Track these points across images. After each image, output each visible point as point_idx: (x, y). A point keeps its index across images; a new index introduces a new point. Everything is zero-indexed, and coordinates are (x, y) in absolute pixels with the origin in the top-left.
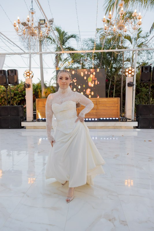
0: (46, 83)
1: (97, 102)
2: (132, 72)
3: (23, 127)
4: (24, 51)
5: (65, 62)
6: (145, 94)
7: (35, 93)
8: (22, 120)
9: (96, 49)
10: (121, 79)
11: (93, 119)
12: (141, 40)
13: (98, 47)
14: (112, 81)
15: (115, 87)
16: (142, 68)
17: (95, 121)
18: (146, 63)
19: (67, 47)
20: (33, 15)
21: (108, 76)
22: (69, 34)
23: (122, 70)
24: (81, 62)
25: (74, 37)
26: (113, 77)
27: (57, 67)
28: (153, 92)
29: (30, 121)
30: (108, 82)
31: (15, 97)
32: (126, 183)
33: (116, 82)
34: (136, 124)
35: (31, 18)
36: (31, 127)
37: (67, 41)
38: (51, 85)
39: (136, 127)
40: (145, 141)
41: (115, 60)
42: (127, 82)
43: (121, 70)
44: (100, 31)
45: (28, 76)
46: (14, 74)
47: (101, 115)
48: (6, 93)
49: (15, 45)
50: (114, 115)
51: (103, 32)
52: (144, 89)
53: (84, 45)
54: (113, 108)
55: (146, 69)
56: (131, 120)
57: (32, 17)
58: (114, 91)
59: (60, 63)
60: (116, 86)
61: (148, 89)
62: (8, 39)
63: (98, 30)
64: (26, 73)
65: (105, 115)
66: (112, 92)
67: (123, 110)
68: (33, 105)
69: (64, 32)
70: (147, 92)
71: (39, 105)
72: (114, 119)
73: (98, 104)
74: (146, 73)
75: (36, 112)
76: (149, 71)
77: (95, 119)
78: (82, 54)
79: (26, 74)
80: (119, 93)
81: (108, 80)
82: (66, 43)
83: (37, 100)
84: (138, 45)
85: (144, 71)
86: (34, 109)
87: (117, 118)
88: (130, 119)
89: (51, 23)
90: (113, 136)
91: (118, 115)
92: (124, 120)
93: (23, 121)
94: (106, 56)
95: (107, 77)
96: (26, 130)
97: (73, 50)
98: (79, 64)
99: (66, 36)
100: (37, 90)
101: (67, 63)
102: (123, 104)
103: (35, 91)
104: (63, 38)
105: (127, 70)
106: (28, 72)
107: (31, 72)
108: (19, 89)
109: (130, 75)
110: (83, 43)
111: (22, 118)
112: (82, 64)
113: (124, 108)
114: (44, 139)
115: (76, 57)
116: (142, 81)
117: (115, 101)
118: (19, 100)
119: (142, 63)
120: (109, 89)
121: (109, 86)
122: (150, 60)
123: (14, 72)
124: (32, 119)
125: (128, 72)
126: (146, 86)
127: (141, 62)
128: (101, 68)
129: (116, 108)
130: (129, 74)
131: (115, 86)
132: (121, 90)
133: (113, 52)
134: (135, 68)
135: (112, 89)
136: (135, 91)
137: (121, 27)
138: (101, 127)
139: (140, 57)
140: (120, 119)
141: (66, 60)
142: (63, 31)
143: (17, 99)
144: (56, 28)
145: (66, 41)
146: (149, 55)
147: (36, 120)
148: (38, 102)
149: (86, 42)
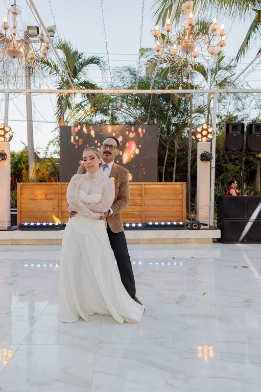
0: (39, 151)
1: (142, 191)
2: (208, 133)
5: (78, 110)
6: (234, 175)
7: (16, 171)
9: (140, 88)
10: (187, 147)
11: (134, 225)
12: (223, 74)
13: (144, 85)
14: (170, 150)
15: (175, 162)
16: (227, 125)
17: (137, 228)
18: (232, 118)
19: (82, 80)
20: (15, 18)
21: (163, 141)
22: (87, 56)
23: (189, 129)
24: (110, 112)
25: (95, 63)
26: (173, 143)
27: (62, 120)
28: (247, 173)
29: (4, 229)
30: (163, 152)
32: (200, 355)
33: (179, 151)
34: (217, 234)
35: (11, 23)
36: (5, 242)
37: (82, 70)
38: (48, 156)
39: (217, 239)
40: (236, 267)
41: (176, 109)
42: (199, 153)
43: (187, 129)
44: (147, 53)
45: (2, 136)
47: (149, 217)
50: (175, 217)
51: (151, 57)
52: (230, 166)
53: (115, 79)
54: (172, 202)
55: (234, 129)
56: (208, 227)
57: (14, 20)
58: (175, 168)
59: (68, 111)
60: (178, 160)
61: (238, 167)
63: (142, 51)
65: (158, 217)
66: (171, 171)
67: (192, 206)
68: (11, 195)
69: (76, 52)
70: (238, 172)
71: (23, 196)
72: (175, 223)
73: (143, 195)
74: (235, 135)
75: (16, 211)
76: (239, 133)
77: (137, 224)
78: (112, 97)
80: (185, 174)
81: (162, 148)
82: (80, 73)
83: (19, 184)
84: (219, 82)
85: (231, 132)
86: (11, 204)
87: (181, 223)
88: (206, 225)
89: (51, 33)
90: (174, 258)
91: (183, 217)
92: (195, 226)
94: (158, 101)
95: (160, 141)
97: (93, 87)
98: (106, 115)
99: (80, 60)
100: (19, 166)
101: (81, 112)
102: (192, 195)
103: (14, 168)
104: (74, 63)
105: (199, 130)
107: (7, 129)
109: (204, 139)
110: (113, 75)
112: (112, 115)
113: (193, 203)
114: (33, 265)
115: (99, 103)
116: (227, 150)
117: (178, 188)
119: (227, 116)
120: (165, 166)
121: (164, 159)
122: (240, 111)
124: (7, 224)
125: (201, 133)
126: (235, 159)
127: (225, 116)
128: (149, 124)
129: (179, 203)
130: (202, 137)
131: (175, 160)
132: (187, 167)
133: (173, 94)
134: (214, 125)
135: (172, 165)
136: (214, 169)
137: (188, 49)
138: (151, 241)
139: (222, 106)
140: (187, 225)
141: (79, 106)
142: (74, 50)
144: (61, 44)
145: (80, 70)
146: (239, 101)
147: (16, 227)
148: (21, 190)
149: (119, 74)
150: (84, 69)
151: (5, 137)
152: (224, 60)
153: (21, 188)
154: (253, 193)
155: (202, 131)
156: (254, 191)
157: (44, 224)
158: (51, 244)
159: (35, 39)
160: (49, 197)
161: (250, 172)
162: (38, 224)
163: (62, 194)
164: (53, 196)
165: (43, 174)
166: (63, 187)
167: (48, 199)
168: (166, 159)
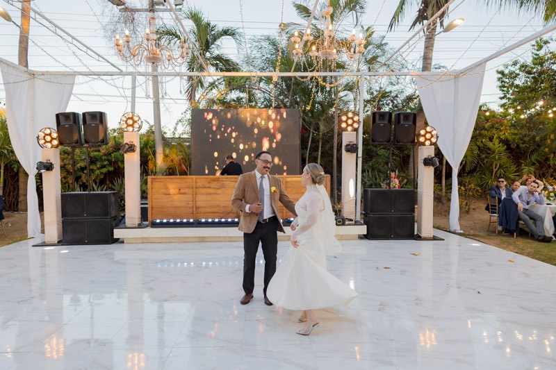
0: (166, 131)
2: (354, 122)
3: (117, 241)
4: (119, 69)
5: (211, 89)
6: (384, 161)
8: (114, 223)
10: (333, 130)
14: (314, 134)
15: (320, 146)
19: (214, 55)
21: (306, 123)
22: (220, 27)
23: (334, 110)
24: (247, 90)
25: (230, 35)
26: (317, 126)
27: (193, 101)
28: (400, 158)
29: (134, 226)
30: (306, 135)
31: (91, 167)
33: (323, 135)
34: (363, 230)
36: (135, 241)
37: (216, 43)
38: (177, 136)
39: (363, 235)
40: (378, 268)
42: (344, 144)
45: (130, 125)
46: (98, 122)
48: (70, 157)
49: (100, 59)
55: (381, 118)
56: (353, 222)
58: (320, 153)
59: (200, 91)
60: (323, 144)
62: (87, 48)
64: (125, 119)
66: (315, 155)
67: (338, 195)
71: (154, 190)
74: (382, 125)
75: (147, 204)
76: (386, 122)
79: (126, 121)
80: (330, 158)
81: (305, 130)
82: (213, 46)
83: (149, 178)
84: (368, 59)
85: (377, 122)
88: (351, 220)
92: (339, 222)
93: (117, 226)
95: (303, 125)
96: (125, 246)
98: (243, 92)
99: (213, 33)
100: (145, 152)
101: (214, 91)
102: (339, 183)
104: (206, 35)
105: (344, 118)
106: (129, 118)
107: (136, 119)
108: (103, 149)
109: (350, 128)
110: (250, 45)
111: (115, 218)
112: (249, 93)
113: (340, 192)
115: (235, 81)
116: (373, 141)
118: (101, 173)
120: (308, 149)
121: (308, 143)
122: (394, 85)
123: (99, 117)
124: (137, 221)
125: (346, 122)
130: (347, 127)
131: (320, 143)
132: (333, 152)
135: (315, 149)
136: (361, 159)
141: (212, 85)
142: (205, 20)
143: (97, 172)
144: (191, 13)
145: (213, 43)
147: (147, 223)
148: (152, 184)
149: (257, 44)
150: (218, 42)
151: (133, 127)
152: (373, 36)
153: (152, 182)
154: (406, 180)
155: (347, 120)
156: (407, 178)
157: (178, 221)
158: (186, 242)
159: (161, 7)
160: (182, 191)
161: (404, 157)
162: (171, 221)
163: (196, 188)
164: (187, 191)
165: (172, 161)
166: (198, 180)
167: (181, 194)
168: (310, 143)
